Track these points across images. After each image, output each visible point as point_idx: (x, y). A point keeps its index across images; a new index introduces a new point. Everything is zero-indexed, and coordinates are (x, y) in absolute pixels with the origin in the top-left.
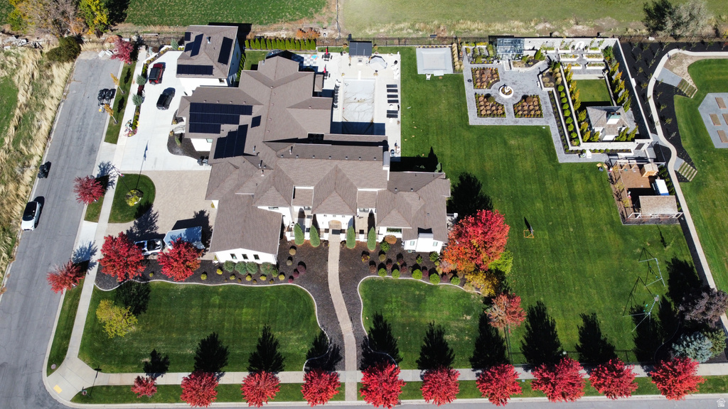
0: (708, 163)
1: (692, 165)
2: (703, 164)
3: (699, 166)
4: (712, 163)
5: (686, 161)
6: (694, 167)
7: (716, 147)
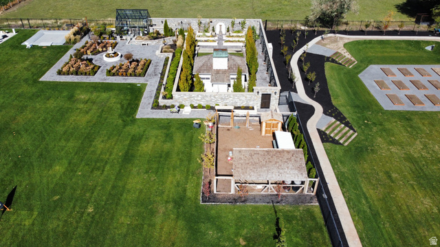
0: (375, 124)
1: (347, 124)
2: (366, 125)
3: (360, 127)
4: (381, 125)
5: (337, 120)
6: (351, 128)
7: (385, 109)
